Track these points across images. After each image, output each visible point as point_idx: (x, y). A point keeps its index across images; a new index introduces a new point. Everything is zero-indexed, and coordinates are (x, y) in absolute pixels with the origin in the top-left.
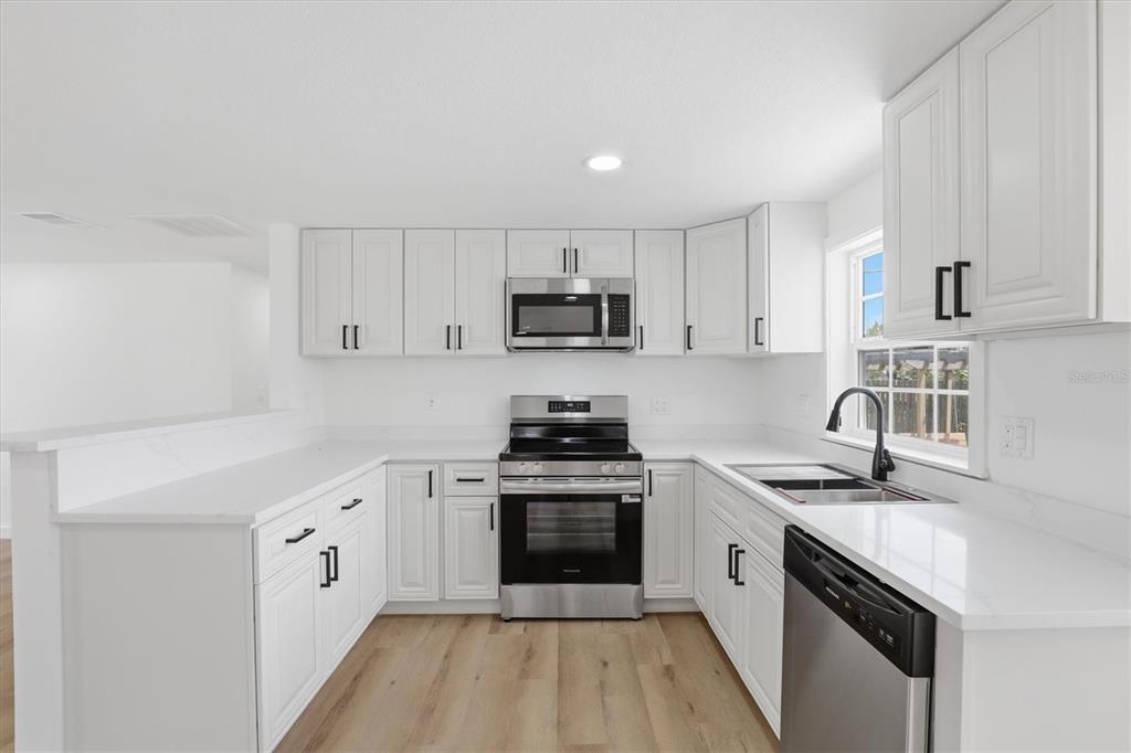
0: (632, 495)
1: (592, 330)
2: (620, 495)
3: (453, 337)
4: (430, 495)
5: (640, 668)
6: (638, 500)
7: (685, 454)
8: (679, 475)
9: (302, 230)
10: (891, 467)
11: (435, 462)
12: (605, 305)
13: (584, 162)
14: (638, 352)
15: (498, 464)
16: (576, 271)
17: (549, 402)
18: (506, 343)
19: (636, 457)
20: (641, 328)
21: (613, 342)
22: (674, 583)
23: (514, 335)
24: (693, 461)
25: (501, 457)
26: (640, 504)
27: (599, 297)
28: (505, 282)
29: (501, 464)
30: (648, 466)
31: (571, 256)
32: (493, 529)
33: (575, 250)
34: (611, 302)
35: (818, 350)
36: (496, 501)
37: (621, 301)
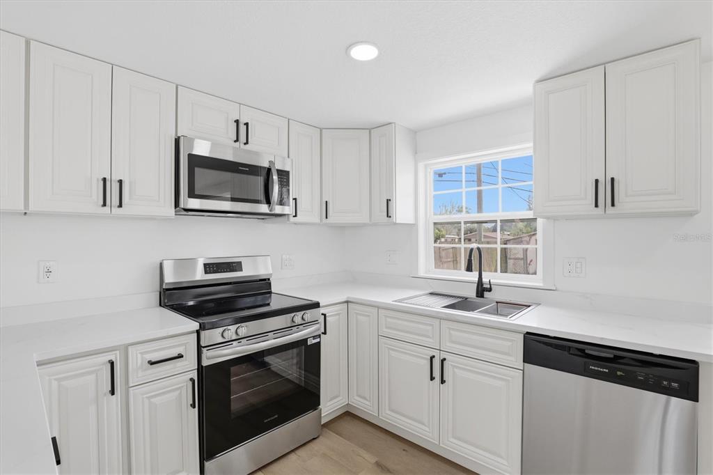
0: (314, 337)
1: (261, 198)
2: (306, 340)
3: (112, 193)
4: (113, 392)
6: (318, 340)
8: (338, 314)
10: (490, 289)
11: (118, 348)
12: (275, 177)
14: (292, 219)
15: (196, 334)
16: (247, 143)
17: (205, 265)
18: (177, 204)
19: (316, 305)
20: (295, 199)
21: (278, 209)
22: (337, 397)
23: (189, 197)
24: (347, 302)
25: (203, 327)
26: (319, 343)
27: (269, 170)
28: (177, 141)
29: (203, 333)
30: (322, 310)
31: (243, 129)
32: (193, 406)
33: (247, 124)
34: (278, 175)
35: (412, 222)
36: (195, 375)
37: (284, 176)
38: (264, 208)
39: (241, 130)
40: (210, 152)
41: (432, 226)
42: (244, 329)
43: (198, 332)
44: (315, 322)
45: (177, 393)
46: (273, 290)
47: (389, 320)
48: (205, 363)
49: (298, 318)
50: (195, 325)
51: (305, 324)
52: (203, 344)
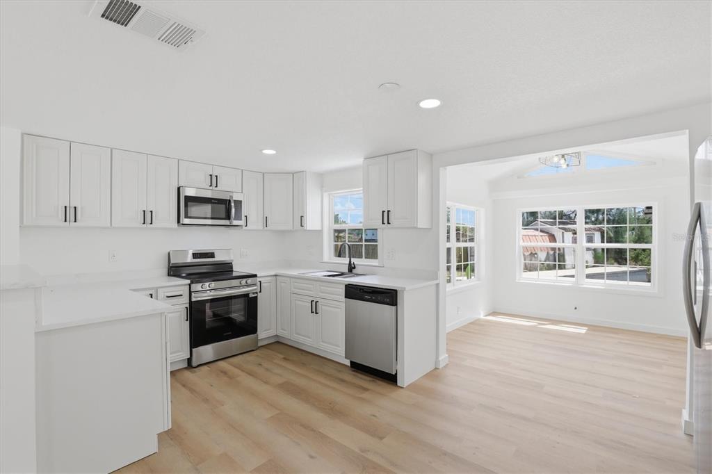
0: (254, 294)
1: (224, 217)
2: (248, 294)
3: (147, 217)
5: (275, 361)
6: (256, 295)
7: (273, 273)
8: (270, 282)
9: (23, 134)
10: (354, 268)
11: (152, 288)
12: (233, 204)
13: (261, 150)
14: (244, 228)
15: (188, 286)
16: (216, 187)
17: (193, 254)
18: (179, 222)
19: (255, 276)
20: (246, 216)
21: (235, 223)
22: (269, 329)
23: (185, 218)
24: (276, 275)
25: (192, 283)
26: (257, 297)
27: (230, 201)
28: (179, 189)
29: (193, 285)
30: (258, 279)
31: (214, 179)
32: (187, 320)
33: (217, 176)
34: (235, 203)
35: (320, 229)
36: (188, 306)
37: (238, 204)
38: (226, 222)
39: (213, 180)
40: (196, 194)
41: (332, 232)
42: (213, 285)
43: (190, 285)
44: (255, 285)
45: (179, 313)
46: (234, 270)
47: (295, 284)
48: (193, 299)
49: (244, 281)
50: (189, 282)
51: (247, 285)
52: (192, 290)
